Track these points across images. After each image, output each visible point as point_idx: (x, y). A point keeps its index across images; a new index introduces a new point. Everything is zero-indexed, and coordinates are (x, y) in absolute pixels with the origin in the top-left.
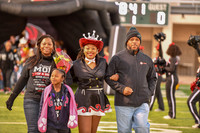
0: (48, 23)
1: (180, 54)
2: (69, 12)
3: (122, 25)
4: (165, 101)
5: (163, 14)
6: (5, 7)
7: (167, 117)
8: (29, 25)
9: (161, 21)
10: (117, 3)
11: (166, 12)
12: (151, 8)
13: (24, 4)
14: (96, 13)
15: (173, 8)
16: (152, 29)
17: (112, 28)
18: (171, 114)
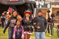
0: (15, 7)
1: (54, 17)
2: (21, 4)
3: (37, 8)
4: (50, 31)
5: (49, 5)
6: (2, 3)
7: (51, 35)
8: (9, 8)
9: (49, 7)
10: (35, 2)
11: (50, 4)
12: (46, 3)
13: (8, 2)
14: (29, 4)
15: (52, 3)
16: (46, 9)
17: (34, 9)
18: (52, 34)
